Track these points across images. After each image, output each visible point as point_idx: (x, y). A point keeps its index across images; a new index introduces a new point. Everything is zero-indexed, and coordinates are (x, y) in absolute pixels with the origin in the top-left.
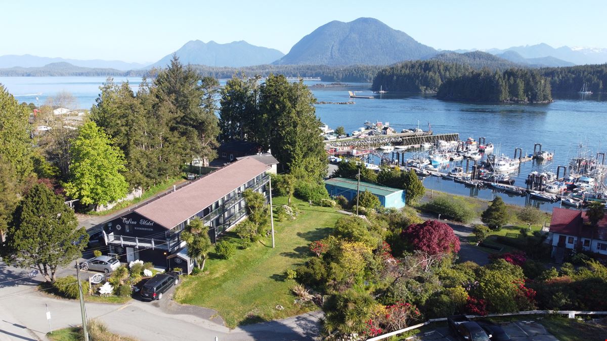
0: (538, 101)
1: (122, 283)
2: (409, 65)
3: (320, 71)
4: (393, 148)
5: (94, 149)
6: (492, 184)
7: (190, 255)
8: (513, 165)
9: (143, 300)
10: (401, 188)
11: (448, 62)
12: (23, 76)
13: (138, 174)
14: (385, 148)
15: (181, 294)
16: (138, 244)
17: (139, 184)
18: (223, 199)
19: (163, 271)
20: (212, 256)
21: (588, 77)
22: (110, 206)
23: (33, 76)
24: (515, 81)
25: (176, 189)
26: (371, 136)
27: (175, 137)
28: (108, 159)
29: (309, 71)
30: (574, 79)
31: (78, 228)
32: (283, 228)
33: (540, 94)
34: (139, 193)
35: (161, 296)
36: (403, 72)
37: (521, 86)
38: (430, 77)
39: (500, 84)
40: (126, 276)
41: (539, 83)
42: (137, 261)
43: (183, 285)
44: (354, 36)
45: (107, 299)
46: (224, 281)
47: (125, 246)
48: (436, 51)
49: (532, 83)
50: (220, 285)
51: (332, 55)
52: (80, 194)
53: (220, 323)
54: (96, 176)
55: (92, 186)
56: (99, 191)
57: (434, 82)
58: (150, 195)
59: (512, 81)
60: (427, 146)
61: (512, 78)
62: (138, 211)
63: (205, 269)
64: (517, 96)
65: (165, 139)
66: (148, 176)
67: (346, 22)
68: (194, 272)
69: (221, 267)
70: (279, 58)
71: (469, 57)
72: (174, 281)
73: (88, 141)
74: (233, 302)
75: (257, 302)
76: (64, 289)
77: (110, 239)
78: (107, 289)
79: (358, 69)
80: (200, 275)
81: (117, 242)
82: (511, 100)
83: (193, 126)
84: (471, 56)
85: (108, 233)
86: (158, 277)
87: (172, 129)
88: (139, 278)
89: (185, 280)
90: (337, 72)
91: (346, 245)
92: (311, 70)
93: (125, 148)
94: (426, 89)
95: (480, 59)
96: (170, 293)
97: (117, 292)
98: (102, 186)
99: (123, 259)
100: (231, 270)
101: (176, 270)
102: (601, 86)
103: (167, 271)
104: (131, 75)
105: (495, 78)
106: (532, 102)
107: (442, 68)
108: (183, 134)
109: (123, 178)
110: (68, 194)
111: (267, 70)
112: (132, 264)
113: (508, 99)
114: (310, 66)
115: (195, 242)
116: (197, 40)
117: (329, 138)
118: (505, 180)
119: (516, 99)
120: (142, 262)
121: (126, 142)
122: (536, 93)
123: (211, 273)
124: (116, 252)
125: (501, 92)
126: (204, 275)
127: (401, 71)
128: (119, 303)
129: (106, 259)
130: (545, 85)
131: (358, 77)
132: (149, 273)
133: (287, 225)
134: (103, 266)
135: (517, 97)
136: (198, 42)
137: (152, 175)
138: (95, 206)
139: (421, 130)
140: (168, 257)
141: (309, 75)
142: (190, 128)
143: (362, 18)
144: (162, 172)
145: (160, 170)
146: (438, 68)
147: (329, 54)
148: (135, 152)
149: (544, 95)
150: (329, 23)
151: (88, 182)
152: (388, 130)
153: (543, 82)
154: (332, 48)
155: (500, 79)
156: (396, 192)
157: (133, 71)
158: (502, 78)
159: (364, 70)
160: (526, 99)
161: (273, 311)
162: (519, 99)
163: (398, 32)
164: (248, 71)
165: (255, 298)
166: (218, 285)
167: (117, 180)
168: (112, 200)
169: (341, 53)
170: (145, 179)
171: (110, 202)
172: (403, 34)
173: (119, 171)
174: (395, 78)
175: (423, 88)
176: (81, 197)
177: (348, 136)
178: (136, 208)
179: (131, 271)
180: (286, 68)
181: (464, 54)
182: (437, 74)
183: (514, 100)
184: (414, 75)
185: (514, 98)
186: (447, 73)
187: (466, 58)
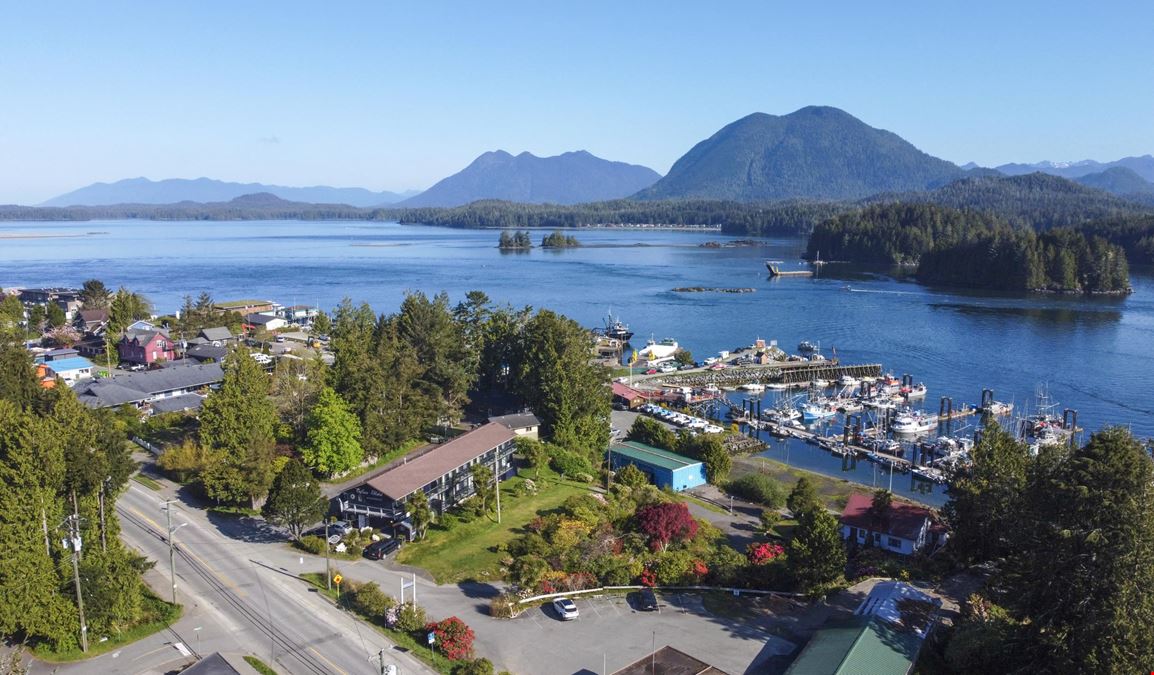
0: (1101, 290)
1: (354, 544)
2: (878, 211)
3: (722, 212)
4: (763, 388)
5: (332, 417)
6: (870, 453)
7: (413, 524)
8: (927, 423)
9: (370, 559)
10: (700, 460)
11: (975, 194)
12: (197, 219)
13: (374, 441)
14: (750, 386)
15: (402, 556)
16: (369, 512)
17: (375, 451)
18: (454, 472)
19: (389, 537)
20: (432, 526)
22: (345, 474)
23: (214, 219)
24: (1057, 253)
25: (407, 461)
26: (734, 367)
27: (416, 395)
28: (344, 426)
29: (701, 213)
31: (322, 496)
32: (518, 504)
33: (1107, 278)
34: (373, 460)
35: (385, 556)
36: (862, 225)
37: (1070, 262)
38: (911, 237)
39: (1029, 257)
40: (357, 539)
41: (1104, 259)
42: (368, 527)
43: (406, 550)
44: (795, 142)
45: (341, 556)
46: (441, 550)
47: (358, 514)
48: (958, 169)
49: (1090, 258)
50: (437, 553)
51: (749, 179)
52: (316, 461)
53: (431, 580)
54: (333, 443)
55: (328, 454)
56: (335, 459)
57: (920, 245)
58: (386, 461)
59: (1051, 254)
60: (822, 383)
61: (1051, 248)
62: (369, 482)
63: (426, 538)
64: (1060, 280)
65: (406, 398)
66: (384, 442)
67: (779, 115)
68: (416, 540)
69: (441, 538)
70: (650, 184)
71: (1019, 184)
72: (397, 545)
73: (326, 409)
74: (445, 566)
75: (467, 567)
76: (309, 546)
77: (344, 506)
78: (341, 548)
79: (791, 211)
80: (421, 542)
81: (350, 510)
82: (1048, 288)
83: (438, 383)
84: (1023, 183)
85: (344, 501)
86: (383, 541)
87: (415, 386)
88: (368, 542)
89: (407, 545)
90: (752, 217)
91: (565, 524)
92: (706, 210)
93: (362, 414)
94: (905, 258)
95: (1041, 189)
96: (393, 555)
97: (351, 552)
98: (338, 454)
99: (356, 525)
100: (451, 541)
101: (401, 537)
103: (393, 537)
104: (380, 218)
105: (1020, 247)
106: (1090, 292)
107: (938, 218)
108: (426, 391)
109: (358, 445)
110: (305, 461)
111: (623, 211)
112: (363, 529)
113: (1044, 285)
114: (703, 202)
115: (416, 513)
116: (499, 152)
117: (663, 370)
118: (891, 449)
119: (1059, 286)
120: (371, 529)
121: (363, 406)
122: (1099, 275)
123: (431, 542)
124: (349, 518)
125: (1030, 274)
126: (425, 543)
127: (858, 224)
128: (351, 560)
129: (341, 524)
130: (1116, 260)
131: (793, 225)
132: (376, 538)
133: (524, 502)
134: (339, 530)
135: (1061, 282)
136: (501, 154)
137: (389, 441)
138: (330, 474)
139: (822, 357)
140: (394, 525)
141: (701, 220)
142: (435, 386)
143: (810, 107)
144: (399, 438)
145: (397, 435)
146: (932, 219)
147: (744, 177)
148: (371, 417)
149: (1115, 280)
150: (746, 118)
151: (326, 449)
152: (763, 357)
153: (1111, 255)
154: (751, 164)
155: (1029, 249)
156: (691, 465)
157: (383, 210)
158: (1033, 247)
159: (804, 213)
160: (1079, 288)
161: (479, 576)
162: (1066, 287)
163: (883, 132)
164: (586, 212)
165: (465, 564)
166: (436, 552)
167: (352, 447)
168: (347, 468)
169: (767, 175)
170: (381, 446)
171: (345, 470)
172: (893, 137)
173: (354, 437)
174: (847, 237)
175: (898, 256)
176: (317, 464)
177: (696, 366)
178: (368, 480)
179: (361, 535)
180: (658, 205)
181: (1009, 179)
182: (929, 230)
183: (1055, 289)
184: (883, 232)
185: (1055, 284)
186: (949, 228)
187: (1014, 187)
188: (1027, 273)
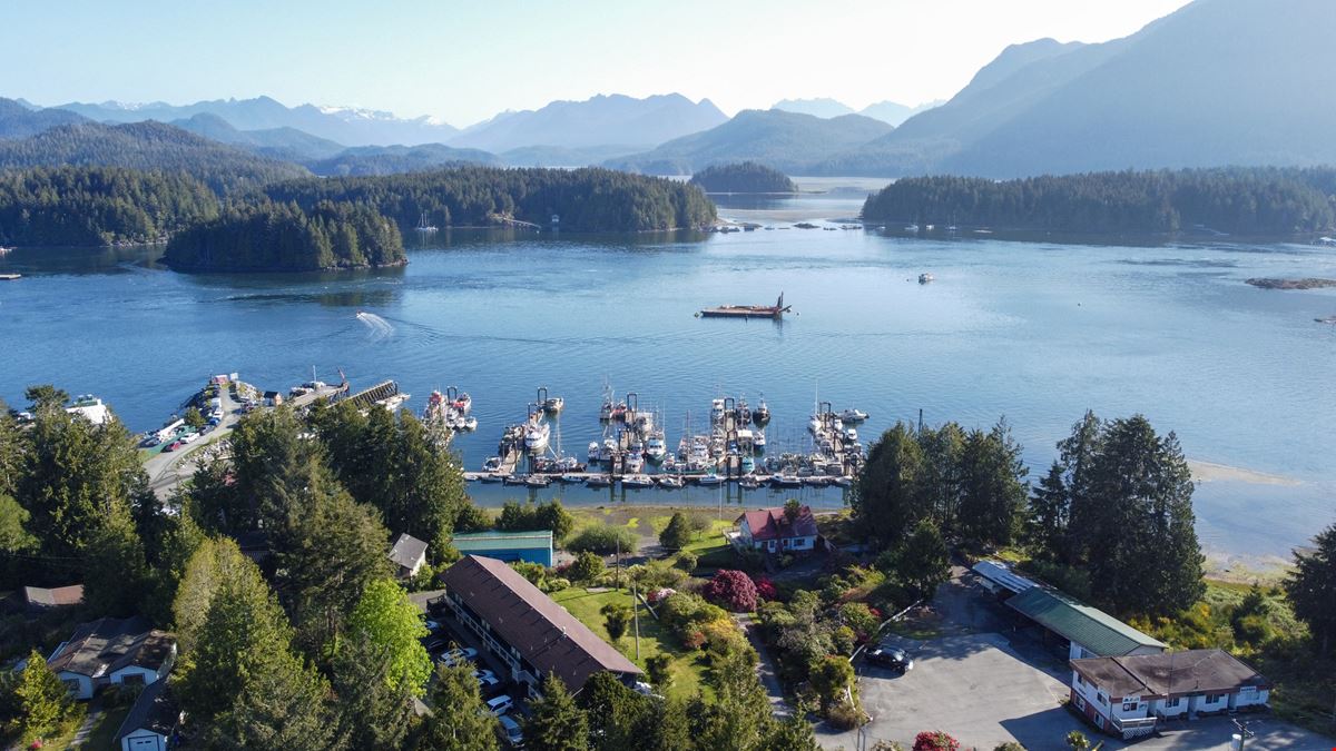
0: (385, 263)
21: (424, 199)
24: (339, 228)
30: (401, 203)
33: (387, 249)
36: (45, 198)
37: (353, 238)
38: (119, 210)
39: (313, 234)
41: (381, 231)
49: (369, 231)
57: (134, 221)
59: (334, 229)
61: (332, 222)
64: (348, 255)
71: (133, 134)
82: (339, 265)
84: (138, 133)
94: (116, 239)
95: (160, 139)
102: (448, 216)
105: (300, 223)
106: (376, 265)
107: (136, 185)
113: (334, 262)
117: (186, 440)
119: (348, 263)
122: (380, 248)
125: (318, 251)
127: (38, 196)
130: (392, 233)
135: (349, 258)
139: (324, 384)
149: (394, 252)
152: (277, 397)
153: (386, 227)
155: (310, 225)
160: (366, 262)
162: (355, 263)
174: (26, 214)
175: (107, 236)
181: (119, 127)
182: (130, 199)
183: (345, 266)
184: (78, 204)
185: (344, 261)
186: (153, 197)
187: (129, 138)
188: (316, 251)
